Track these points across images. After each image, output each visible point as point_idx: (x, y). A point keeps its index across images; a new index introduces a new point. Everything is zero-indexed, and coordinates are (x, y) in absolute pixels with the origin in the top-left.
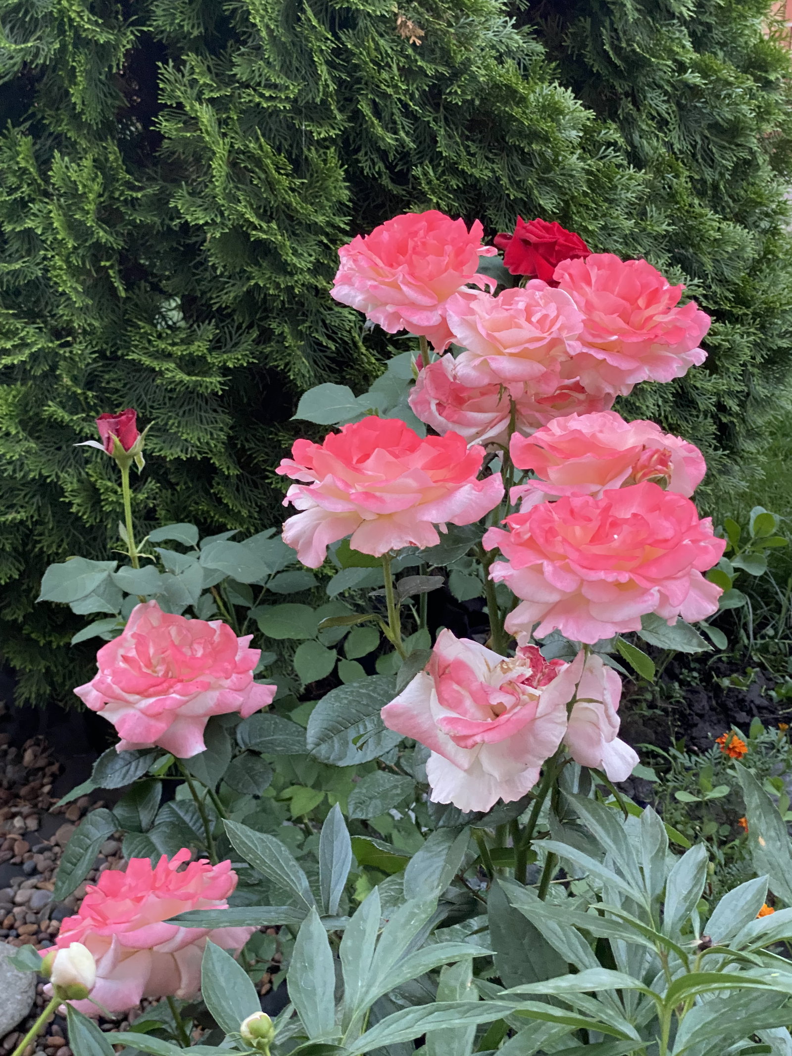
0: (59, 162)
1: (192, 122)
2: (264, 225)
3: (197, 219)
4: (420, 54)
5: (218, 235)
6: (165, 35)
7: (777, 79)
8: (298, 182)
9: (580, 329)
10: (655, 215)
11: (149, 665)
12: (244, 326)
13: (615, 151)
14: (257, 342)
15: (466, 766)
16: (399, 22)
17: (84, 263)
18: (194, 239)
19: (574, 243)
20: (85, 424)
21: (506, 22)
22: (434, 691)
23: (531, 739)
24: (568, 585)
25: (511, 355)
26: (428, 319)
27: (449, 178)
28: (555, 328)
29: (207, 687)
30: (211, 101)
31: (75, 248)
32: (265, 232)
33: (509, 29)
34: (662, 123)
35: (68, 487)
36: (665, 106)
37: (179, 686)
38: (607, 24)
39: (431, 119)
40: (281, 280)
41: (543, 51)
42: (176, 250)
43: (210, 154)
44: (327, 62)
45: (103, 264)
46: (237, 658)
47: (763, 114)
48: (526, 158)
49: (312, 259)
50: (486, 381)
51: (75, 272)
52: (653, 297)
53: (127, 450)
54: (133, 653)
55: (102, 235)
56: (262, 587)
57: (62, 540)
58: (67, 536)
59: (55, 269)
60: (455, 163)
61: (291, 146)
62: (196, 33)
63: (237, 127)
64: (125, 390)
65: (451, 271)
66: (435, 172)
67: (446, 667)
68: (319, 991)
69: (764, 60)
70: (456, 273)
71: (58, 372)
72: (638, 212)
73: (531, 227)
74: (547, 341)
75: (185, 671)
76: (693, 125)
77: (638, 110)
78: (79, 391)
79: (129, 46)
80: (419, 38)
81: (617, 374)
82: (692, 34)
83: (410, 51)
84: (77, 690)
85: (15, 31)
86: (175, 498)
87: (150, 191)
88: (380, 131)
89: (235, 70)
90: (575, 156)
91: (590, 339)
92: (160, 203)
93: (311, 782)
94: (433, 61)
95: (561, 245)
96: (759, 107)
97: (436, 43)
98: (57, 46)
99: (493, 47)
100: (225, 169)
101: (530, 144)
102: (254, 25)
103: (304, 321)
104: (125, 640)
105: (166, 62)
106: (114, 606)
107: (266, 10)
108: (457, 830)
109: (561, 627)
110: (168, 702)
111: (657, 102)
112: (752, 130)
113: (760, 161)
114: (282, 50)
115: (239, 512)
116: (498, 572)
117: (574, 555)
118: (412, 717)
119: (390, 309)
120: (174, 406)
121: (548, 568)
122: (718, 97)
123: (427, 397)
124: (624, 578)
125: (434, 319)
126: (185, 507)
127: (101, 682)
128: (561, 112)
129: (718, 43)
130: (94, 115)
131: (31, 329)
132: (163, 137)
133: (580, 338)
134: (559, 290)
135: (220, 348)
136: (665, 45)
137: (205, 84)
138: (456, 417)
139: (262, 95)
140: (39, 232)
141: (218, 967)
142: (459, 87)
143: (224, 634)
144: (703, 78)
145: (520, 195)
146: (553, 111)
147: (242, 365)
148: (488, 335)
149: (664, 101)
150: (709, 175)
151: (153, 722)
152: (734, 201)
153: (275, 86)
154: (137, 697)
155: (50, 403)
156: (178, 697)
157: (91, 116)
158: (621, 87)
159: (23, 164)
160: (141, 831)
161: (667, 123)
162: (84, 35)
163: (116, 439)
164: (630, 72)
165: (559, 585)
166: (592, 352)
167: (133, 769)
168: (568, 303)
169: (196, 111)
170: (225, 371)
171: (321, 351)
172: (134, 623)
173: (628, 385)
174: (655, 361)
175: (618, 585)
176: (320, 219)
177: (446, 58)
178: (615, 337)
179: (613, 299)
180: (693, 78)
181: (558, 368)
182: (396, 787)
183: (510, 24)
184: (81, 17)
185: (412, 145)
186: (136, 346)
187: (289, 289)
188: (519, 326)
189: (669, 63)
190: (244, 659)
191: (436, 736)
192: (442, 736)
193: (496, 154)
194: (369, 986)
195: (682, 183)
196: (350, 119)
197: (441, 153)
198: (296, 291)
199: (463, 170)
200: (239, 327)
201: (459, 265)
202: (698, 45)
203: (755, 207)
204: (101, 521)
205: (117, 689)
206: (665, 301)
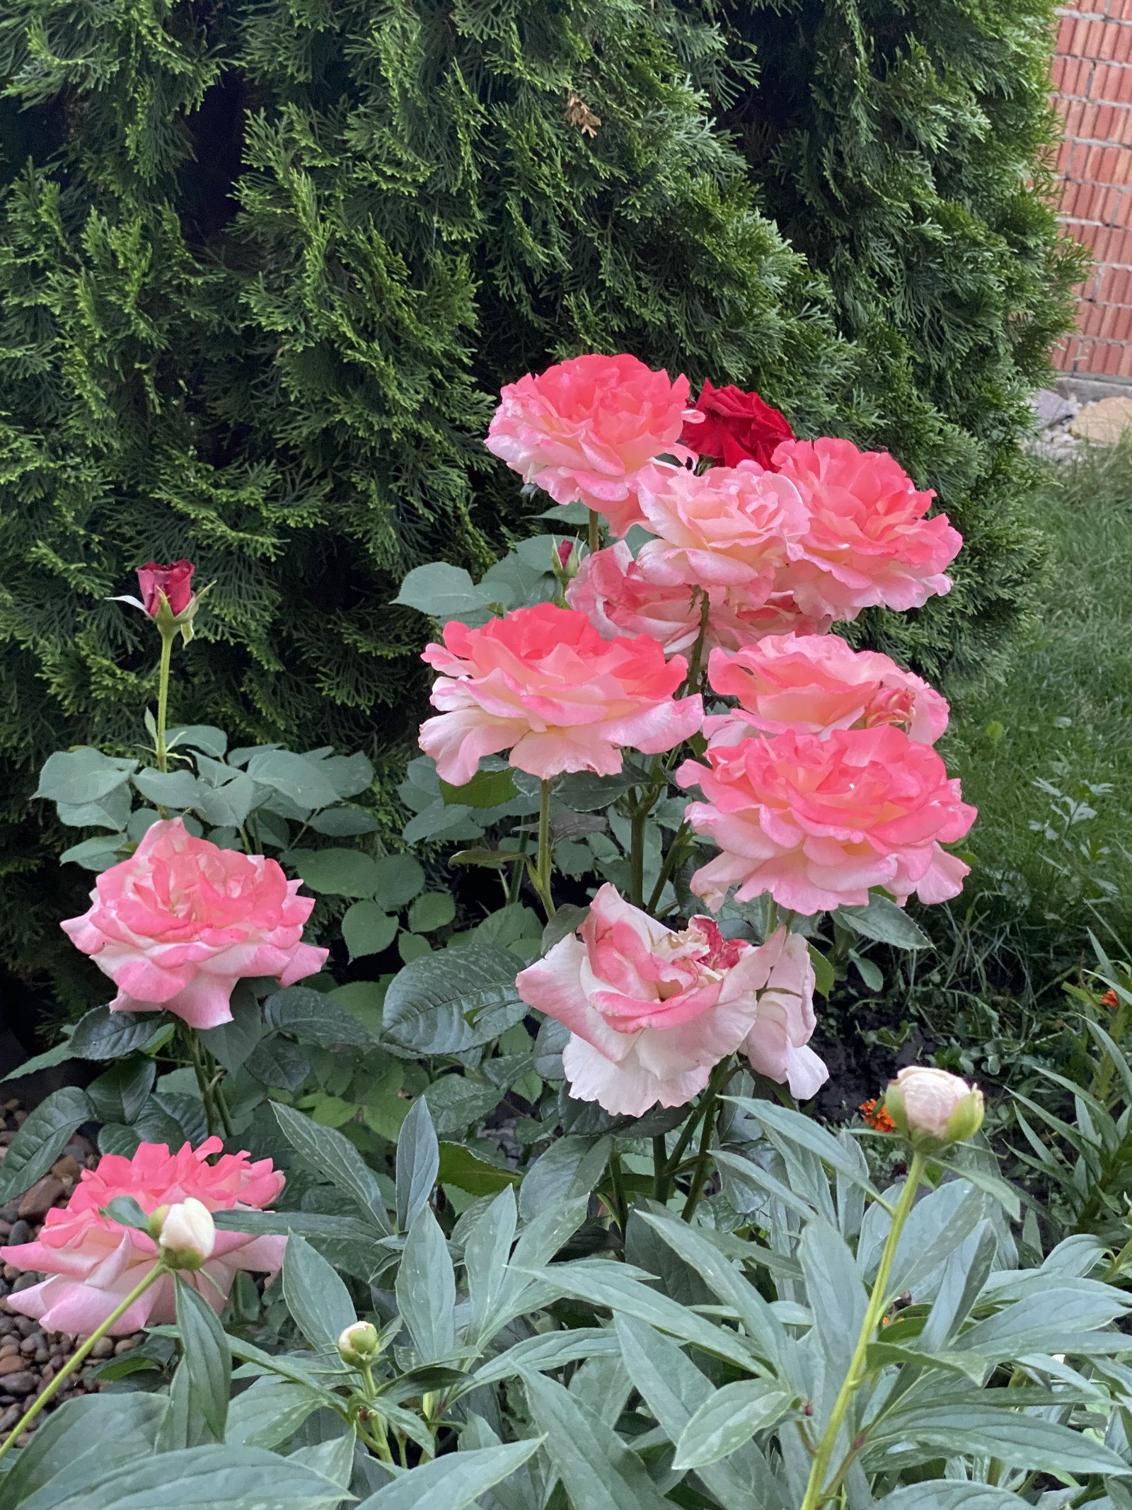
0: (95, 222)
1: (284, 195)
2: (364, 345)
3: (274, 323)
4: (592, 149)
5: (300, 349)
6: (258, 74)
7: (1037, 246)
8: (415, 293)
9: (805, 529)
10: (863, 402)
11: (166, 902)
12: (315, 474)
13: (823, 312)
14: (329, 498)
15: (619, 1057)
16: (571, 103)
17: (111, 361)
18: (260, 350)
19: (775, 423)
20: (83, 577)
21: (703, 122)
22: (585, 959)
23: (709, 1031)
24: (786, 839)
25: (715, 550)
26: (612, 493)
27: (609, 316)
28: (775, 523)
29: (244, 938)
30: (311, 170)
31: (102, 339)
32: (362, 353)
33: (706, 132)
34: (885, 284)
35: (48, 660)
36: (890, 261)
37: (207, 932)
38: (831, 144)
39: (595, 235)
40: (374, 419)
41: (745, 167)
42: (231, 360)
43: (303, 240)
44: (473, 143)
45: (137, 366)
46: (284, 906)
47: (1014, 289)
48: (712, 304)
49: (420, 397)
50: (680, 580)
51: (97, 371)
52: (896, 502)
53: (175, 614)
54: (148, 883)
55: (143, 328)
56: (302, 825)
57: (26, 731)
58: (34, 727)
59: (71, 364)
60: (620, 298)
61: (409, 245)
62: (301, 78)
63: (341, 211)
64: (141, 538)
65: (647, 434)
66: (592, 305)
67: (606, 931)
68: (434, 1304)
69: (1024, 220)
70: (654, 438)
71: (56, 503)
72: (842, 393)
73: (723, 396)
74: (762, 539)
75: (216, 914)
76: (922, 291)
77: (856, 262)
78: (82, 532)
79: (211, 83)
80: (595, 128)
81: (843, 592)
82: (936, 171)
83: (580, 143)
84: (64, 924)
85: (56, 40)
86: (188, 693)
87: (212, 278)
88: (530, 242)
89: (348, 135)
90: (775, 311)
91: (814, 543)
92: (221, 296)
93: (339, 1091)
94: (608, 161)
95: (759, 424)
96: (1010, 280)
97: (614, 137)
98: (115, 69)
99: (685, 153)
100: (320, 265)
101: (720, 287)
102: (386, 80)
103: (396, 479)
104: (137, 865)
105: (256, 111)
106: (119, 821)
107: (402, 62)
108: (590, 1141)
109: (772, 890)
110: (192, 952)
111: (881, 255)
112: (998, 309)
113: (1001, 350)
114: (415, 117)
115: (274, 722)
116: (696, 814)
117: (798, 803)
118: (555, 989)
119: (563, 473)
120: (205, 569)
121: (765, 815)
122: (959, 259)
123: (593, 592)
124: (858, 837)
125: (619, 493)
126: (200, 707)
127: (102, 914)
128: (765, 251)
129: (966, 189)
130: (150, 166)
131: (26, 441)
132: (243, 209)
133: (801, 541)
134: (779, 476)
135: (276, 499)
136: (902, 183)
137: (307, 148)
138: (629, 622)
139: (381, 173)
140: (57, 311)
141: (301, 1264)
142: (639, 198)
143: (269, 873)
144: (945, 231)
145: (698, 352)
146: (756, 248)
147: (306, 526)
148: (690, 521)
149: (889, 255)
150: (937, 360)
151: (167, 976)
152: (961, 398)
153: (398, 164)
154: (150, 941)
155: (40, 543)
156: (205, 946)
157: (144, 169)
158: (838, 229)
159: (45, 219)
160: (124, 1123)
161: (890, 284)
162: (154, 59)
163: (164, 598)
164: (852, 209)
165: (776, 838)
166: (815, 560)
167: (126, 1036)
168: (793, 496)
169: (292, 183)
170: (282, 529)
171: (411, 521)
172: (149, 844)
173: (854, 609)
174: (889, 582)
175: (848, 847)
176: (438, 347)
177: (625, 158)
178: (845, 546)
179: (847, 495)
180: (933, 230)
181: (772, 575)
182: (476, 1097)
183: (708, 126)
184: (154, 35)
185: (568, 266)
186: (166, 482)
187: (386, 433)
188: (728, 515)
189: (906, 206)
190: (293, 908)
191: (584, 1016)
192: (591, 1016)
193: (673, 294)
194: (501, 1304)
195: (901, 366)
196: (491, 221)
197: (603, 282)
198: (394, 436)
199: (630, 309)
200: (307, 474)
201: (657, 429)
202: (943, 187)
203: (989, 410)
204: (86, 711)
205: (123, 927)
206: (910, 509)
